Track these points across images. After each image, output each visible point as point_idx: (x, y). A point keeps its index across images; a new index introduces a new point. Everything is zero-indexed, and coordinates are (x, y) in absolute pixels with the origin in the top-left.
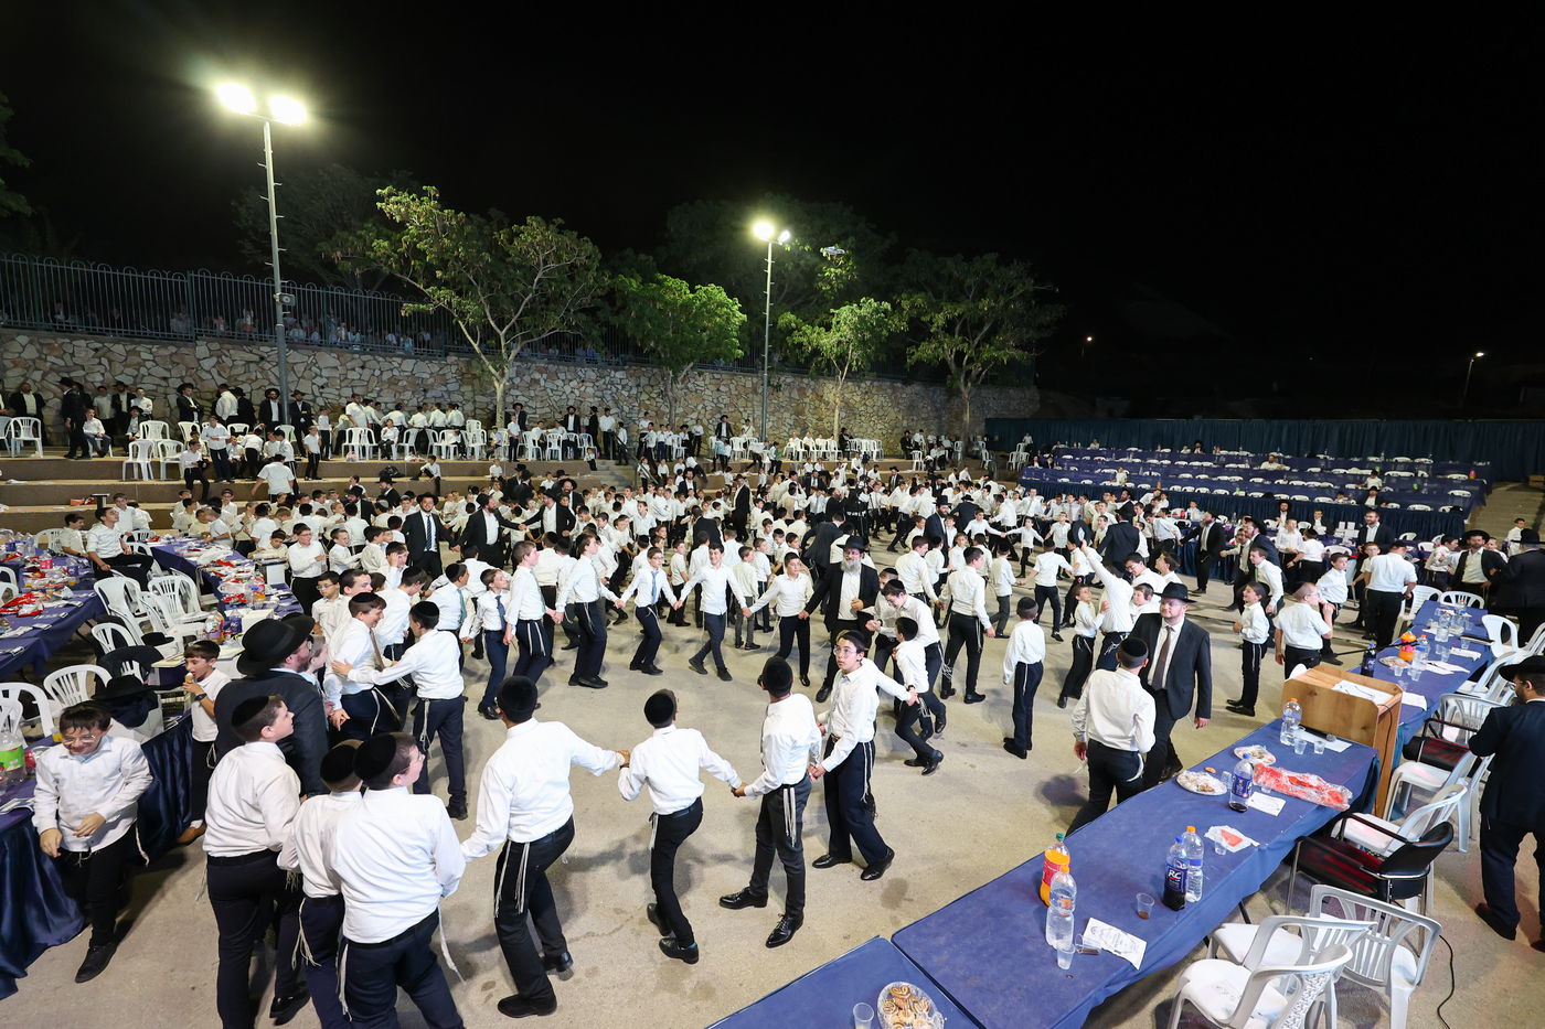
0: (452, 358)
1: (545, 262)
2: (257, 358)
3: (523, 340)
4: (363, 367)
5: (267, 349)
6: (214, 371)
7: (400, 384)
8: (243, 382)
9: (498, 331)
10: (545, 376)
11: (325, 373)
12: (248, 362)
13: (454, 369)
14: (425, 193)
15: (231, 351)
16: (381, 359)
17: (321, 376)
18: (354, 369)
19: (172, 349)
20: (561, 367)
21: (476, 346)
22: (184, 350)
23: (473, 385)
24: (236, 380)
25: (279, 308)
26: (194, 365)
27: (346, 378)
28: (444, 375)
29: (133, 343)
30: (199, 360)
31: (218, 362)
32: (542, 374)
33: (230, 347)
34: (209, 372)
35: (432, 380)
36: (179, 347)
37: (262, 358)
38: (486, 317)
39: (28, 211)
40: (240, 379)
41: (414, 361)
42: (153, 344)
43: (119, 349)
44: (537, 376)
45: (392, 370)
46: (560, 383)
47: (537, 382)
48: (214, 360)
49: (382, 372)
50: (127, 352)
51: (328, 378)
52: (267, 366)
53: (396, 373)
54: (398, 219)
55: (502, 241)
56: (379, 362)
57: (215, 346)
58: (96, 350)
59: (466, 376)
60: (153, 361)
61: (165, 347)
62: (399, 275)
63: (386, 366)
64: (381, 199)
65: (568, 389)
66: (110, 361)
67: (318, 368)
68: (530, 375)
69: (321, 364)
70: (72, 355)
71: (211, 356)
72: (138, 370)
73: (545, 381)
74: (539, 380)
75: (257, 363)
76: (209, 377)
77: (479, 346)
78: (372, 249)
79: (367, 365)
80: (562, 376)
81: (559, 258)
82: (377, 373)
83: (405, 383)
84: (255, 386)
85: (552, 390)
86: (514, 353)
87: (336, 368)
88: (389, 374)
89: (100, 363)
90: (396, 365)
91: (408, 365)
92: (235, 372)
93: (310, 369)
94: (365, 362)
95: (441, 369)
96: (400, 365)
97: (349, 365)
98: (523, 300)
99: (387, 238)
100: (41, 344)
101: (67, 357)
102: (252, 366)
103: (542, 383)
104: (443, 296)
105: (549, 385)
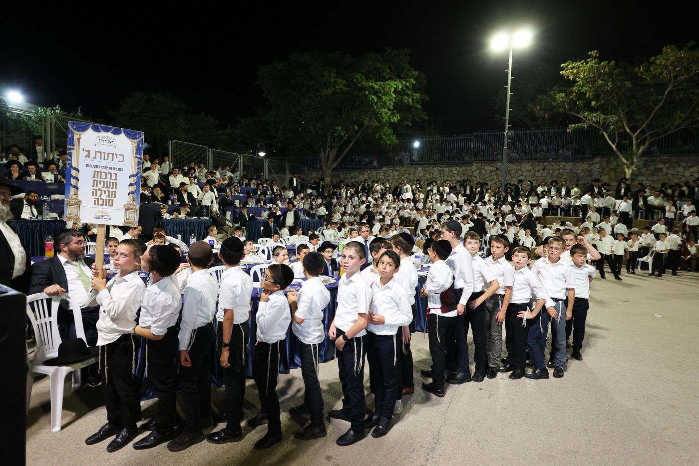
0: (597, 160)
1: (676, 77)
2: (495, 169)
3: (651, 138)
4: (544, 169)
5: (499, 164)
6: (478, 177)
7: (563, 177)
8: (488, 181)
9: (631, 134)
10: (667, 165)
11: (524, 174)
12: (491, 171)
13: (597, 166)
14: (590, 56)
15: (486, 167)
16: (554, 164)
17: (522, 176)
18: (539, 171)
19: (464, 168)
20: (683, 158)
21: (614, 147)
22: (468, 168)
23: (610, 175)
24: (486, 180)
25: (506, 139)
26: (470, 174)
27: (534, 176)
28: (591, 170)
29: (451, 167)
30: (473, 172)
31: (480, 172)
32: (664, 164)
33: (485, 165)
34: (476, 177)
35: (583, 174)
36: (466, 167)
37: (497, 169)
38: (623, 127)
39: (427, 118)
40: (488, 179)
41: (573, 163)
42: (457, 166)
43: (447, 169)
44: (661, 166)
45: (559, 169)
46: (680, 169)
47: (660, 170)
48: (478, 171)
49: (553, 171)
50: (449, 171)
51: (525, 176)
52: (499, 172)
53: (561, 171)
54: (572, 78)
55: (641, 73)
56: (552, 166)
57: (479, 165)
58: (440, 171)
59: (605, 170)
60: (457, 174)
61: (461, 167)
62: (569, 113)
63: (557, 167)
64: (563, 69)
65: (688, 173)
66: (443, 175)
67: (521, 171)
68: (654, 166)
69: (523, 170)
70: (433, 173)
71: (478, 170)
72: (451, 178)
73: (667, 169)
74: (662, 168)
75: (495, 171)
76: (475, 179)
77: (616, 147)
78: (555, 100)
79: (546, 168)
80: (683, 164)
81: (688, 70)
82: (551, 172)
83: (566, 176)
84: (493, 182)
85: (673, 175)
86: (642, 149)
87: (530, 171)
88: (558, 172)
89: (440, 176)
90: (562, 166)
91: (569, 166)
92: (486, 176)
93: (518, 173)
94: (545, 167)
95: (589, 166)
96: (564, 166)
97: (537, 169)
98: (654, 109)
99: (565, 92)
100: (425, 170)
101: (431, 175)
102: (493, 173)
103: (665, 171)
104: (594, 117)
105: (671, 171)
